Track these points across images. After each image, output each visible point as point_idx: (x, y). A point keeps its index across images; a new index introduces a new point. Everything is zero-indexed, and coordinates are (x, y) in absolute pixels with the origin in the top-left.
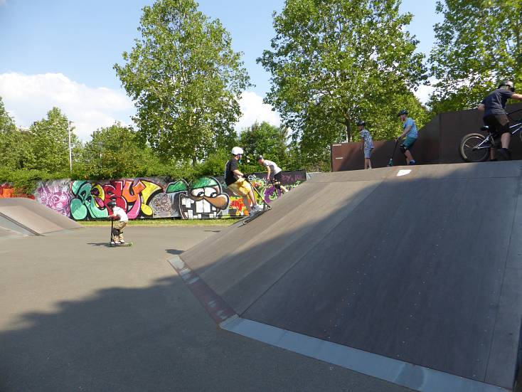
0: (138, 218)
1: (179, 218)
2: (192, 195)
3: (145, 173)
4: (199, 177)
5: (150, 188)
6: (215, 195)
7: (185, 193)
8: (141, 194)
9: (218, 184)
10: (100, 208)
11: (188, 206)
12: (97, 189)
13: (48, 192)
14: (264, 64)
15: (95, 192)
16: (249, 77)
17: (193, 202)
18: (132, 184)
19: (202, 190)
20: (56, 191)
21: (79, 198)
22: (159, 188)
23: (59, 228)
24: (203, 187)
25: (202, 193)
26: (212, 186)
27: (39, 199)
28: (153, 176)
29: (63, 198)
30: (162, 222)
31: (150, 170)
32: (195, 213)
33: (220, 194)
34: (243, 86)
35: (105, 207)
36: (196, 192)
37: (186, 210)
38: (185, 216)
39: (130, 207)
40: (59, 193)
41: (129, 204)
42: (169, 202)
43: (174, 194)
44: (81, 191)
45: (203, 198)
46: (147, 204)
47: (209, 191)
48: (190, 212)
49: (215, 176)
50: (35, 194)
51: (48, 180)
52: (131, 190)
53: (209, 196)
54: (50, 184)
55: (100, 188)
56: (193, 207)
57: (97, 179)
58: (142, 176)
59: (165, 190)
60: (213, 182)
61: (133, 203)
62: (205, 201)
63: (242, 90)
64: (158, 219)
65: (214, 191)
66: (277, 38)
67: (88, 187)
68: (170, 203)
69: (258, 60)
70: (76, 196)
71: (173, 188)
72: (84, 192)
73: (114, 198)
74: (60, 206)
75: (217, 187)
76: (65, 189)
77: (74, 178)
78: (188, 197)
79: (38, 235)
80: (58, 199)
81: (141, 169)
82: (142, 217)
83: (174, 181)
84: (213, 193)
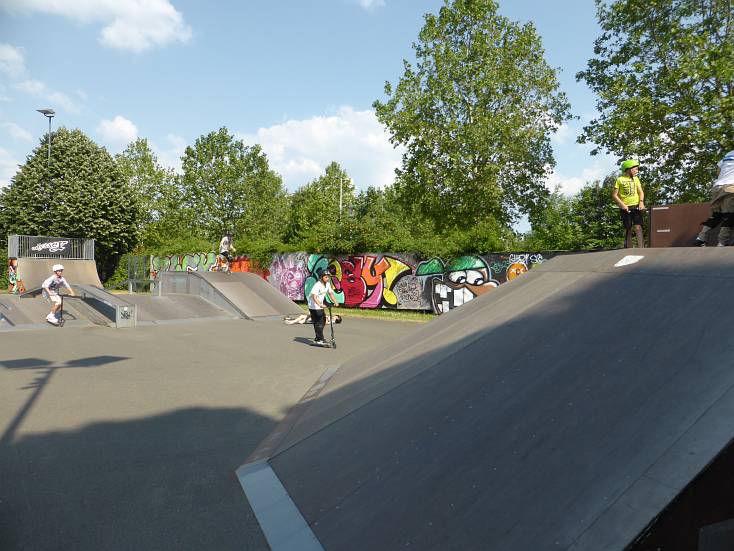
0: (379, 308)
1: (430, 312)
2: (450, 281)
3: (389, 247)
4: (459, 255)
5: (396, 267)
6: (480, 282)
7: (440, 277)
8: (384, 276)
9: (486, 267)
10: (336, 291)
11: (444, 295)
12: (334, 267)
13: (284, 267)
14: (590, 81)
15: (332, 269)
16: (568, 105)
17: (450, 290)
18: (375, 261)
19: (463, 274)
20: (291, 266)
21: (314, 276)
22: (407, 268)
23: (275, 312)
24: (465, 270)
25: (463, 278)
26: (477, 269)
27: (274, 276)
28: (400, 251)
29: (298, 276)
30: (404, 315)
31: (397, 244)
32: (452, 306)
33: (488, 281)
34: (558, 120)
35: (341, 290)
36: (455, 277)
37: (440, 300)
38: (438, 309)
39: (370, 292)
40: (294, 270)
41: (369, 287)
42: (419, 288)
43: (426, 277)
44: (317, 268)
45: (464, 286)
46: (391, 289)
47: (473, 276)
48: (446, 304)
49: (483, 255)
50: (271, 269)
51: (283, 253)
52: (372, 268)
53: (472, 282)
54: (285, 258)
55: (337, 264)
56: (451, 297)
57: (335, 253)
58: (386, 250)
59: (414, 271)
60: (479, 264)
61: (373, 287)
62: (466, 290)
63: (557, 125)
64: (400, 310)
65: (481, 276)
66: (604, 38)
67: (324, 263)
68: (420, 290)
69: (580, 76)
70: (311, 274)
71: (425, 269)
72: (320, 269)
73: (352, 278)
74: (294, 285)
75: (485, 270)
76: (300, 265)
77: (311, 251)
78: (443, 283)
79: (247, 318)
80: (293, 277)
81: (385, 242)
82: (384, 307)
83: (426, 259)
84: (479, 279)
